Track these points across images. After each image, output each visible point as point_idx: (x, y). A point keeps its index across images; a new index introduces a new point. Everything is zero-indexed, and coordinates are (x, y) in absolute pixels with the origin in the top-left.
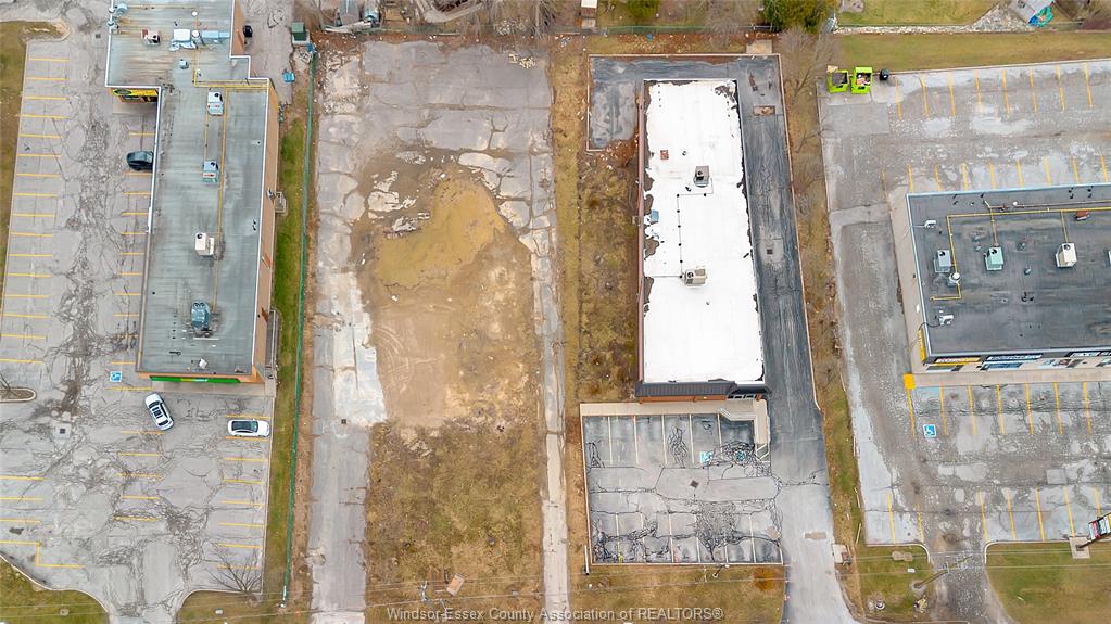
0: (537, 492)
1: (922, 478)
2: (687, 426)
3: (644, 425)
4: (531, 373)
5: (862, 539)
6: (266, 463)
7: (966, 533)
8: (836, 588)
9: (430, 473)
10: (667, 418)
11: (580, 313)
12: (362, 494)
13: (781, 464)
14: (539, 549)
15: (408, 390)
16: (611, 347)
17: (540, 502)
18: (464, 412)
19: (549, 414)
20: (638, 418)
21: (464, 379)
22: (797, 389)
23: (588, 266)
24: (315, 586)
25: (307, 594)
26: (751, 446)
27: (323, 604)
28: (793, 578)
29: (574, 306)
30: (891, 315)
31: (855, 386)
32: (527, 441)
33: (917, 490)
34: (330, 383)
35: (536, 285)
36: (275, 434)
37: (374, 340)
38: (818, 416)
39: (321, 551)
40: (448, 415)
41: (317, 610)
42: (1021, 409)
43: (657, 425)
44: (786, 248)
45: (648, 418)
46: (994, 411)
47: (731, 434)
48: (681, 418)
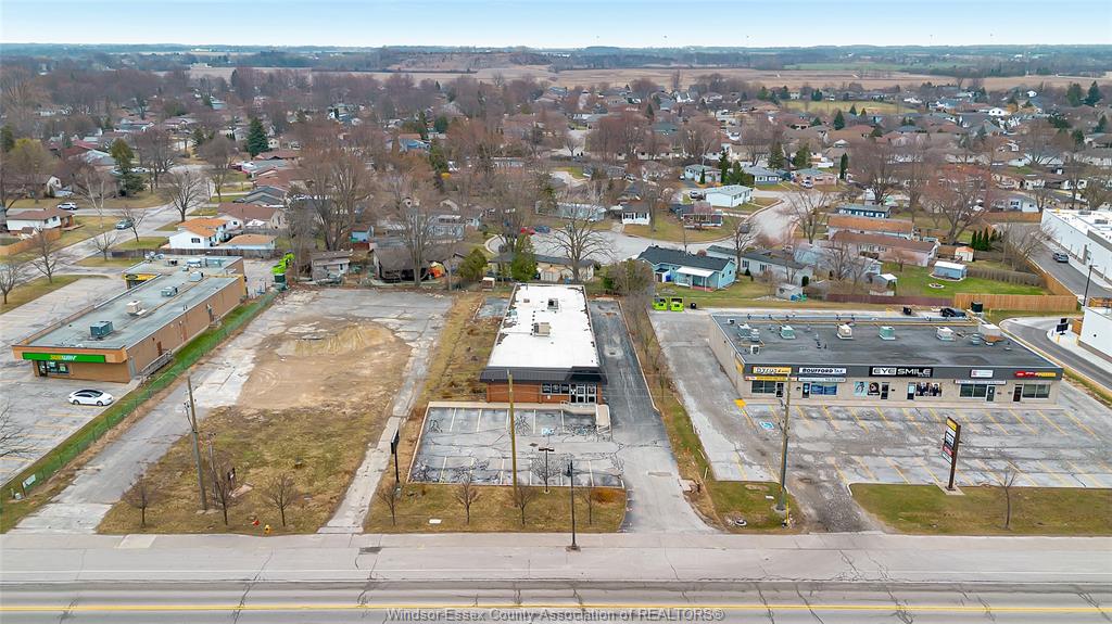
0: (366, 443)
1: (766, 448)
2: (531, 417)
3: (488, 414)
4: (388, 390)
5: (711, 476)
6: (89, 419)
7: (822, 478)
8: (687, 507)
9: (258, 430)
10: (513, 411)
11: (446, 368)
12: (176, 438)
13: (621, 436)
14: (352, 474)
15: (265, 394)
16: (468, 380)
17: (367, 448)
18: (313, 405)
19: (396, 408)
20: (484, 410)
21: (324, 391)
22: (636, 402)
23: (461, 351)
24: (70, 487)
25: (56, 492)
26: (593, 426)
27: (67, 499)
28: (636, 497)
29: (442, 365)
30: (717, 376)
31: (690, 403)
32: (370, 417)
33: (763, 454)
35: (411, 359)
36: (114, 406)
37: (251, 375)
38: (658, 415)
39: (101, 466)
40: (295, 405)
42: (850, 418)
43: (501, 415)
44: (626, 352)
45: (494, 410)
46: (825, 419)
47: (574, 421)
48: (526, 411)
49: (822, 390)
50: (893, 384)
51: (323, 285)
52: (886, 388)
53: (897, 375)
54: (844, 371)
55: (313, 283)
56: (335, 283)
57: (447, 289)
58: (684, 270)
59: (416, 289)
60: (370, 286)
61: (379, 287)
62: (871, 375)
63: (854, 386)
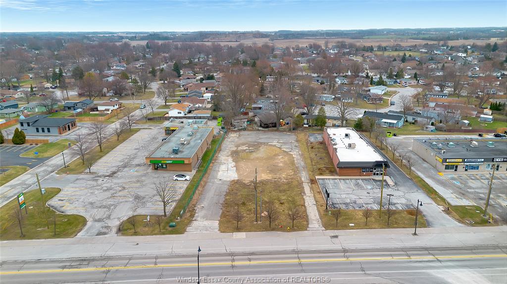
0: (301, 194)
1: (462, 192)
2: (360, 182)
3: (342, 181)
4: (294, 172)
5: (449, 204)
6: (185, 186)
10: (351, 179)
11: (312, 163)
12: (225, 193)
13: (401, 189)
14: (304, 206)
15: (247, 174)
16: (325, 167)
17: (302, 196)
18: (269, 178)
19: (303, 179)
20: (339, 179)
21: (269, 173)
22: (399, 175)
23: (313, 155)
24: (196, 214)
25: (192, 216)
26: (388, 185)
27: (199, 219)
28: (424, 213)
29: (309, 161)
32: (295, 183)
34: (217, 173)
35: (295, 159)
36: (192, 181)
37: (236, 167)
38: (411, 179)
39: (203, 205)
40: (262, 179)
41: (195, 220)
43: (347, 181)
45: (344, 179)
46: (478, 179)
47: (379, 183)
48: (357, 179)
49: (473, 168)
50: (501, 165)
51: (240, 130)
52: (498, 166)
53: (503, 161)
54: (483, 160)
55: (236, 129)
56: (245, 129)
57: (290, 130)
58: (384, 120)
59: (277, 130)
60: (258, 130)
61: (263, 130)
62: (493, 161)
63: (486, 166)
